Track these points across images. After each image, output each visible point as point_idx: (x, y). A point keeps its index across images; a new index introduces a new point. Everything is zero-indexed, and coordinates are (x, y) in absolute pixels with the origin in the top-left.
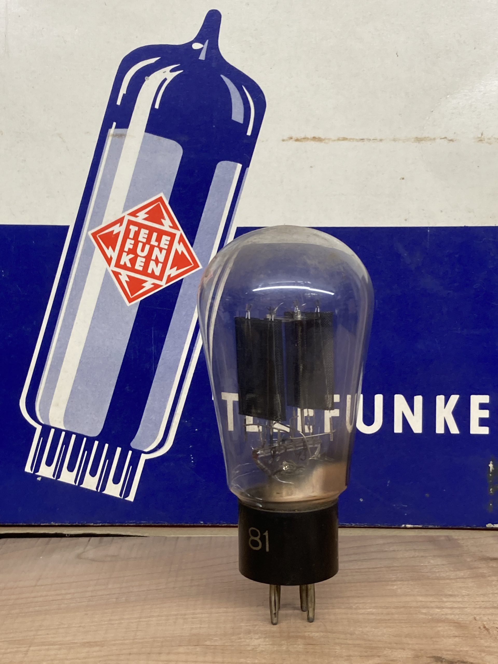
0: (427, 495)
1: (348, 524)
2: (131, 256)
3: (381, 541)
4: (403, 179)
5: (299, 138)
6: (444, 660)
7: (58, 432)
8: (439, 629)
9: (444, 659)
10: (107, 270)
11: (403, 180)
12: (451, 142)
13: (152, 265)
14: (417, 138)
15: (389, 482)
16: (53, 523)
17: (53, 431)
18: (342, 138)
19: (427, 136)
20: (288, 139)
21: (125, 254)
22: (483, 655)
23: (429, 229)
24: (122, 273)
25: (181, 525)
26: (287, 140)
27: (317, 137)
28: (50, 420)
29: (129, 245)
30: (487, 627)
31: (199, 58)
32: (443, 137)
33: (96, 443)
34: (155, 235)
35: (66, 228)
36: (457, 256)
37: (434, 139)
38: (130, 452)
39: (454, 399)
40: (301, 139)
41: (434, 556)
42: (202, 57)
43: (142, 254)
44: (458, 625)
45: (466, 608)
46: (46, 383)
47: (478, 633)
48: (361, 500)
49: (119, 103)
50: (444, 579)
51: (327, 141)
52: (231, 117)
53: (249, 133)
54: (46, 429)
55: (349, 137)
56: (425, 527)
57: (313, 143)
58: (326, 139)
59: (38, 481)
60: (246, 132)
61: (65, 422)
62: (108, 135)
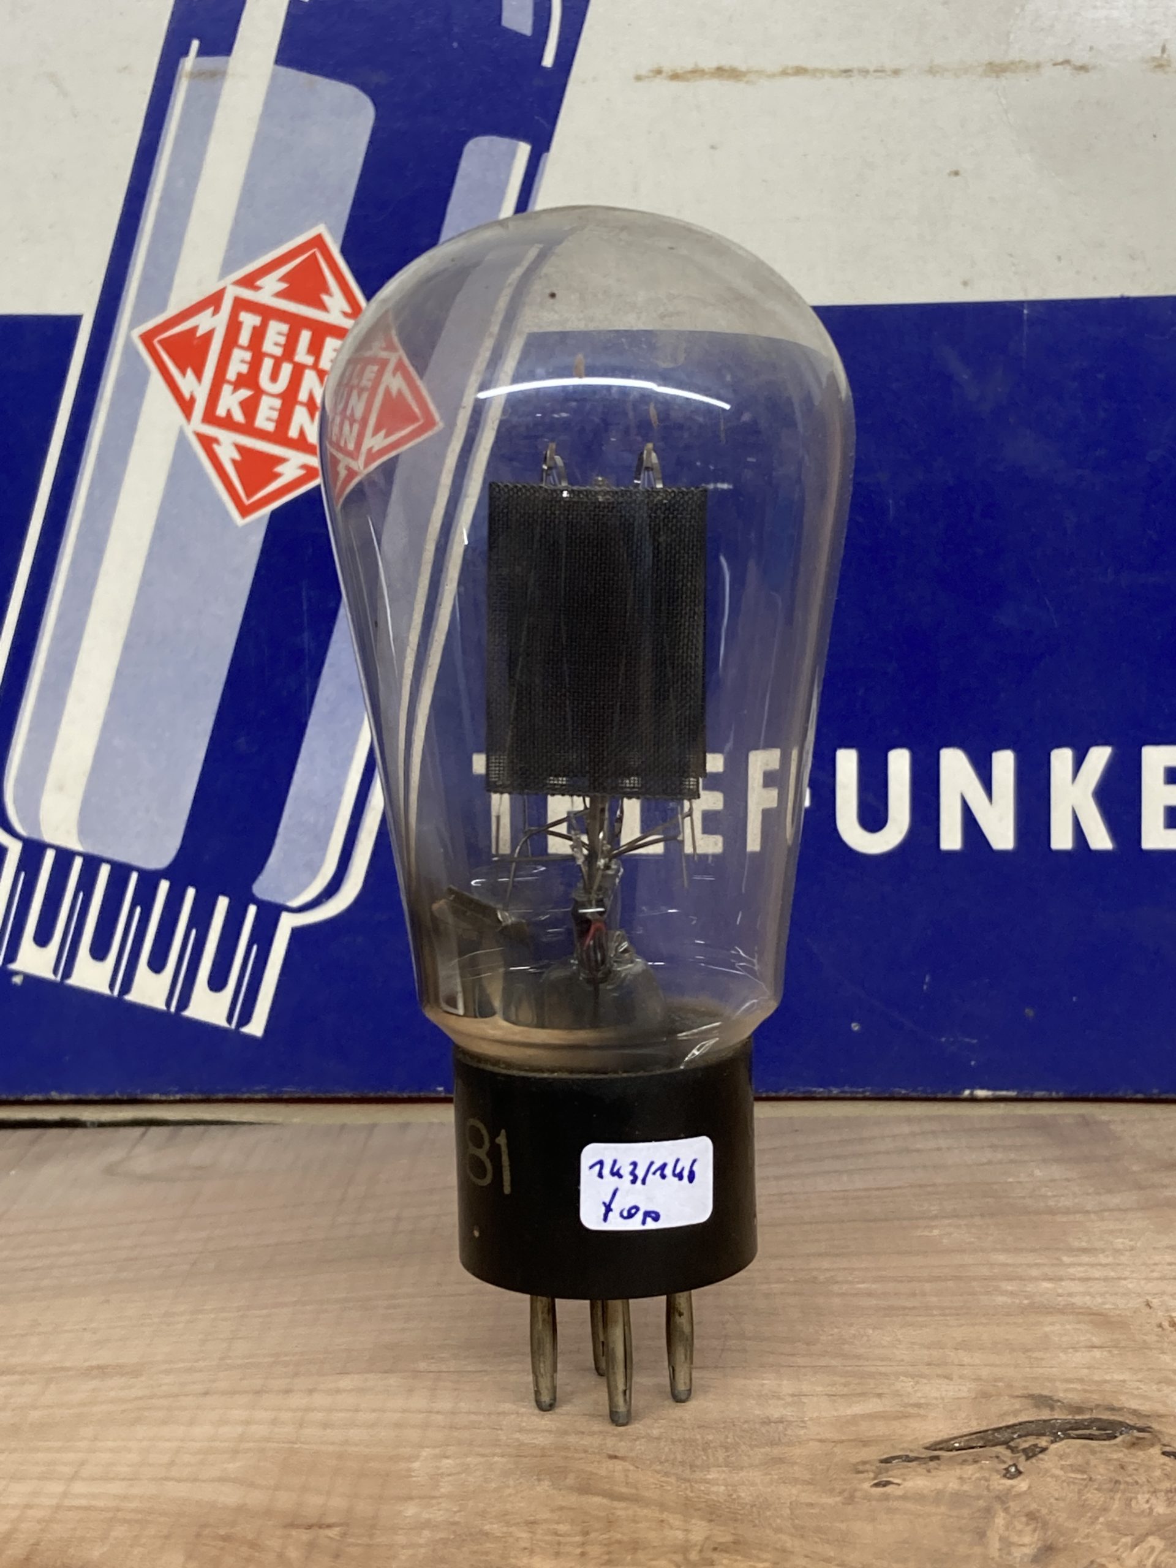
0: (1029, 1012)
1: (821, 1090)
2: (245, 393)
3: (906, 1129)
4: (956, 173)
5: (679, 71)
6: (1059, 1404)
7: (64, 857)
8: (1047, 1329)
9: (1059, 1401)
10: (181, 431)
11: (956, 178)
12: (1082, 72)
13: (300, 416)
14: (990, 64)
15: (927, 979)
16: (55, 1095)
17: (50, 857)
18: (792, 68)
19: (1017, 60)
20: (651, 74)
21: (227, 389)
22: (1167, 1390)
23: (1026, 305)
24: (221, 439)
25: (386, 1096)
26: (648, 77)
27: (727, 68)
28: (43, 828)
29: (239, 363)
32: (1060, 60)
33: (164, 886)
34: (305, 336)
35: (73, 322)
36: (1101, 376)
37: (1038, 66)
38: (252, 910)
39: (1099, 757)
40: (686, 73)
41: (1044, 1161)
43: (273, 387)
44: (1100, 1319)
45: (1125, 1279)
46: (31, 730)
47: (1155, 1338)
48: (855, 1027)
50: (1067, 1212)
51: (752, 78)
52: (499, 18)
53: (548, 61)
54: (33, 851)
55: (810, 66)
56: (1022, 1096)
57: (715, 83)
58: (750, 72)
59: (15, 985)
60: (541, 57)
61: (83, 831)
62: (178, 76)
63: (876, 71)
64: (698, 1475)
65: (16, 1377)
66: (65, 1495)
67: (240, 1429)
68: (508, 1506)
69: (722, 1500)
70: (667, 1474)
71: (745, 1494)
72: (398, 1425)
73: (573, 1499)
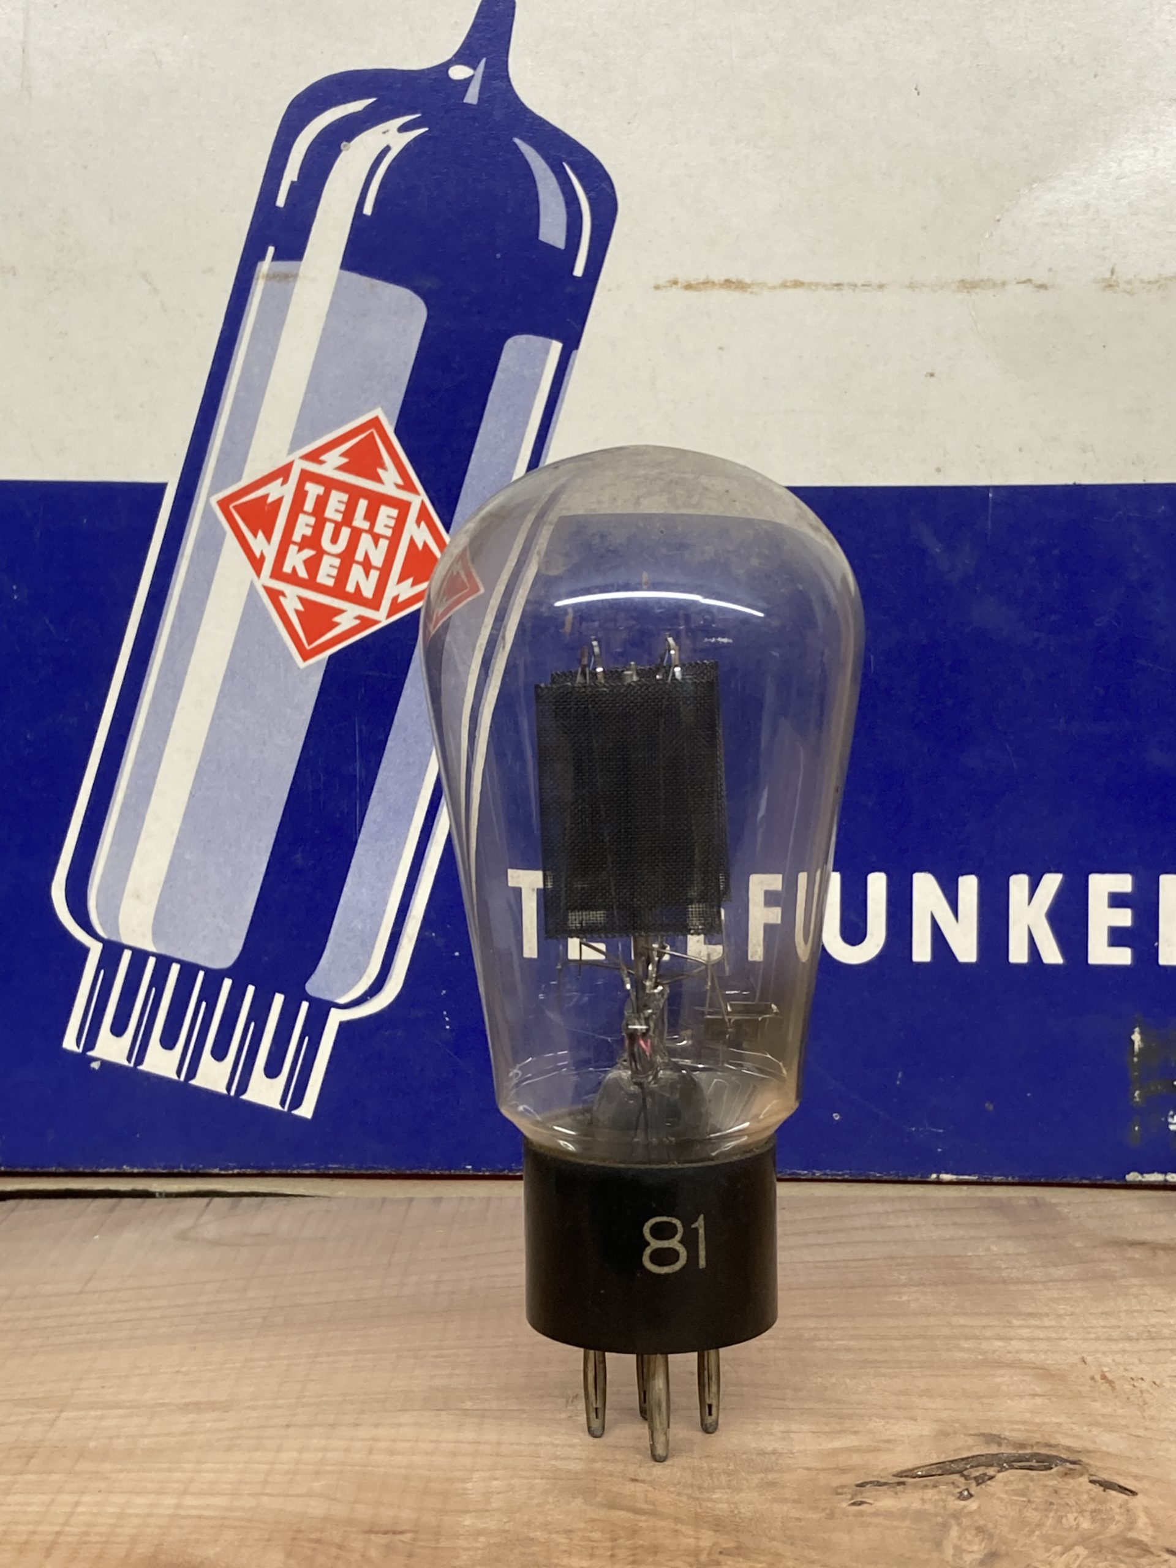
0: (989, 1106)
1: (806, 1172)
2: (308, 553)
3: (879, 1208)
4: (932, 375)
5: (692, 283)
6: (1006, 1441)
7: (140, 957)
8: (999, 1380)
9: (1005, 1439)
10: (252, 586)
11: (933, 379)
12: (1042, 291)
13: (356, 573)
14: (962, 281)
15: (900, 1075)
16: (126, 1168)
17: (127, 955)
18: (791, 281)
19: (986, 278)
20: (669, 284)
21: (293, 549)
22: (1095, 1431)
23: (991, 490)
24: (287, 592)
25: (420, 1173)
26: (664, 287)
27: (734, 280)
28: (121, 931)
29: (304, 527)
30: (1110, 1376)
31: (465, 101)
32: (1023, 279)
33: (227, 983)
34: (363, 504)
35: (160, 488)
36: (1056, 552)
37: (1004, 284)
38: (305, 1005)
39: (1052, 882)
40: (699, 284)
41: (999, 1237)
42: (472, 96)
43: (333, 548)
44: (1044, 1373)
45: (1065, 1339)
46: (112, 845)
47: (1088, 1389)
48: (836, 1117)
49: (281, 202)
50: (1018, 1281)
51: (756, 289)
52: (537, 234)
53: (579, 271)
54: (112, 951)
55: (806, 280)
56: (983, 1180)
57: (724, 292)
58: (754, 284)
59: (94, 1069)
60: (572, 269)
61: (157, 933)
62: (255, 277)
63: (863, 285)
64: (706, 1495)
65: (121, 1412)
66: (178, 1506)
67: (320, 1455)
68: (549, 1518)
69: (726, 1515)
70: (679, 1494)
71: (746, 1511)
72: (454, 1454)
73: (603, 1513)
